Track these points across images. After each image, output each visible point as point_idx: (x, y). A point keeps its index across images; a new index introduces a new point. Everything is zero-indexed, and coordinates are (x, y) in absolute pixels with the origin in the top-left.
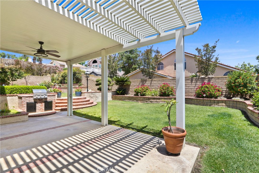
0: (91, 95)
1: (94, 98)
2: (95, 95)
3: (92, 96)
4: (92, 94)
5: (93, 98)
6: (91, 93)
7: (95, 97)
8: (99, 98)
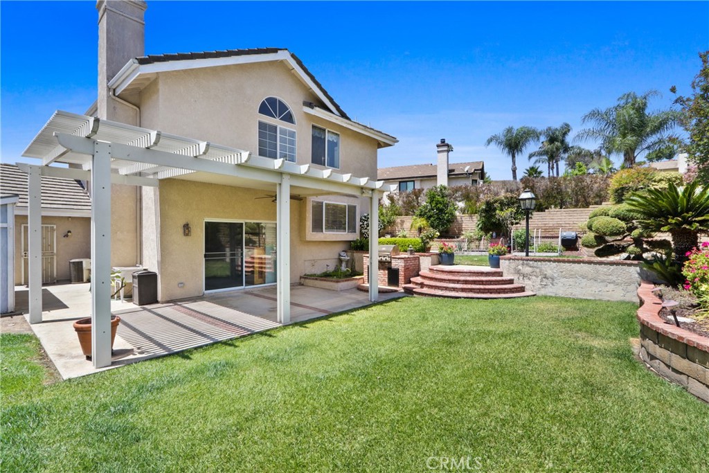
0: (520, 267)
1: (534, 277)
2: (538, 270)
3: (527, 270)
4: (527, 264)
5: (529, 279)
6: (521, 262)
7: (537, 277)
8: (556, 281)
